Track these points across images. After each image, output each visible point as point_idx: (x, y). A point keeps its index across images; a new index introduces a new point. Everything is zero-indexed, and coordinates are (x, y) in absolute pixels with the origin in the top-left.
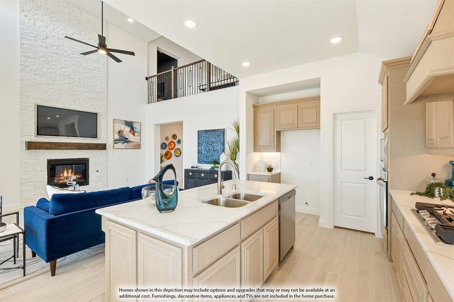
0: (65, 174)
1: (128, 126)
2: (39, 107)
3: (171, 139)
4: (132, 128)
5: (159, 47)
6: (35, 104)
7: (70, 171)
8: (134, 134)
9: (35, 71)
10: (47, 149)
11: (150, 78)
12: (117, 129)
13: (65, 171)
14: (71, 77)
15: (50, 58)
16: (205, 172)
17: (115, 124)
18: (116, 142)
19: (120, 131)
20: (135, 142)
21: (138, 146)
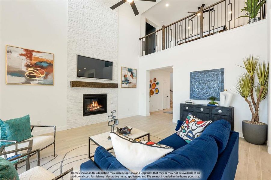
0: (93, 104)
1: (130, 72)
2: (79, 56)
3: (153, 82)
4: (132, 74)
5: (147, 18)
6: (76, 55)
7: (96, 102)
8: (133, 78)
9: (76, 31)
10: (84, 87)
11: (141, 39)
12: (123, 74)
13: (93, 103)
14: (98, 36)
15: (86, 22)
16: (203, 107)
17: (122, 71)
18: (123, 82)
19: (125, 75)
20: (134, 83)
21: (135, 86)
